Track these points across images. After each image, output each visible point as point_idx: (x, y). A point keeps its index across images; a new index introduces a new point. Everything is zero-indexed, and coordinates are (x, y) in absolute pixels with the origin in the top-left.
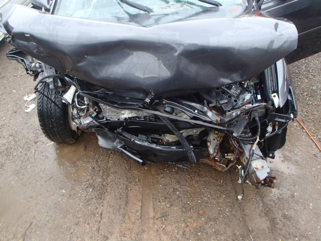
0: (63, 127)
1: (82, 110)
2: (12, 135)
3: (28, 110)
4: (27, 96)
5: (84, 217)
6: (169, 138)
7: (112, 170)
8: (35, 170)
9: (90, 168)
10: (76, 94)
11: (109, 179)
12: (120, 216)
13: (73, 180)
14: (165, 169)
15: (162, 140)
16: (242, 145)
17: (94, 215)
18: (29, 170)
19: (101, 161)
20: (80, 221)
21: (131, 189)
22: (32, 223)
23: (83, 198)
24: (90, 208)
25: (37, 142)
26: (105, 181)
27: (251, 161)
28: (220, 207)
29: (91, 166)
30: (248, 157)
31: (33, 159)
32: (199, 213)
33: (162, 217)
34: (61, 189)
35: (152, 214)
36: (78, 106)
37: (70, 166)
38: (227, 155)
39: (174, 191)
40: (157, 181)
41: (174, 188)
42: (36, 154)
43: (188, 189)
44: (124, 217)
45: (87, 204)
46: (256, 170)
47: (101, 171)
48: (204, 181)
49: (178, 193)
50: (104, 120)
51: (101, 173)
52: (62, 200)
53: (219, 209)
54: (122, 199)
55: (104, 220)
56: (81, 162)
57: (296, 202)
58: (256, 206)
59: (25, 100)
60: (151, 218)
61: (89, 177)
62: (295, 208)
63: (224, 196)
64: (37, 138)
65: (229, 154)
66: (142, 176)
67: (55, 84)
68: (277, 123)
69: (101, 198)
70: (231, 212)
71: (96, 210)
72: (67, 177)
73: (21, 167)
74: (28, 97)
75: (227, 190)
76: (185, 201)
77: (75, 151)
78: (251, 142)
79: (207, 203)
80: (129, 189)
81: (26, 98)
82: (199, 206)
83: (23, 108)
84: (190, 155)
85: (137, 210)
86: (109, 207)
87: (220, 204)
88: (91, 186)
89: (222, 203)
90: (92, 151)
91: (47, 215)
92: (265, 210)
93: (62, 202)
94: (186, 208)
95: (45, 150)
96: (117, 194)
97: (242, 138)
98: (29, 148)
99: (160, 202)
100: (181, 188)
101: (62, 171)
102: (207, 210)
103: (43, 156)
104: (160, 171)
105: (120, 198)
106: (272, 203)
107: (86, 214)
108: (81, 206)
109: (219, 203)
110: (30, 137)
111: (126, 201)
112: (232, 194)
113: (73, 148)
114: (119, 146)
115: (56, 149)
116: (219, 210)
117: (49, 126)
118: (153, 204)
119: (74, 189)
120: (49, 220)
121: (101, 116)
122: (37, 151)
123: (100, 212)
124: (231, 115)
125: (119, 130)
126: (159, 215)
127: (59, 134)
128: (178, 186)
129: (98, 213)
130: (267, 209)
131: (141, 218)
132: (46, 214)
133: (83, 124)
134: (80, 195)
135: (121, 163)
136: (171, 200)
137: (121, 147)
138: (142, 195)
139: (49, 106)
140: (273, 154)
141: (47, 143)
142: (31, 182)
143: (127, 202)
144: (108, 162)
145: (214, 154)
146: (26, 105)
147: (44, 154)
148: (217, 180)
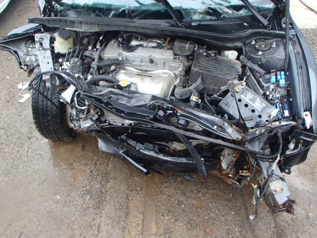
0: (60, 126)
1: (82, 111)
2: (3, 129)
3: (22, 101)
4: (21, 84)
5: (80, 229)
6: (177, 146)
7: (112, 175)
8: (28, 170)
9: (88, 171)
10: (76, 93)
11: (109, 185)
12: (119, 229)
13: (69, 185)
14: (169, 177)
15: (168, 147)
16: (261, 162)
17: (91, 227)
18: (21, 170)
19: (100, 164)
20: (76, 234)
21: (132, 199)
22: (22, 233)
23: (80, 206)
24: (86, 218)
25: (31, 138)
26: (104, 188)
27: (270, 181)
28: (229, 226)
29: (90, 169)
30: (266, 177)
31: (26, 157)
32: (206, 231)
33: (165, 234)
34: (55, 194)
35: (154, 230)
36: (77, 106)
37: (66, 167)
38: (242, 172)
39: (179, 204)
40: (161, 191)
41: (179, 200)
42: (29, 152)
43: (195, 202)
44: (124, 231)
45: (83, 213)
46: (274, 193)
47: (100, 175)
48: (212, 194)
49: (183, 206)
50: (107, 124)
51: (99, 178)
52: (56, 207)
53: (228, 227)
54: (122, 209)
55: (102, 234)
56: (78, 164)
57: (311, 225)
58: (267, 227)
59: (19, 88)
60: (153, 234)
61: (87, 182)
62: (310, 231)
63: (233, 213)
64: (31, 133)
65: (244, 171)
66: (145, 184)
67: (53, 82)
68: (302, 141)
69: (99, 208)
70: (240, 232)
71: (93, 221)
72: (62, 181)
73: (12, 167)
74: (23, 85)
75: (236, 206)
76: (191, 216)
77: (72, 151)
78: (271, 160)
79: (214, 220)
80: (130, 198)
81: (20, 86)
82: (205, 223)
83: (16, 97)
84: (200, 168)
85: (138, 224)
86: (108, 218)
87: (229, 222)
88: (88, 192)
89: (231, 221)
90: (90, 152)
91: (39, 225)
92: (278, 231)
93: (56, 210)
94: (191, 224)
95: (40, 147)
96: (116, 204)
97: (261, 156)
98: (22, 144)
99: (163, 215)
100: (186, 201)
101: (57, 173)
102: (215, 228)
103: (37, 155)
104: (164, 180)
105: (120, 209)
106: (285, 224)
107: (82, 225)
108: (77, 216)
109: (227, 221)
110: (23, 131)
111: (126, 212)
112: (242, 211)
113: (70, 147)
114: (122, 152)
115: (52, 147)
116: (228, 229)
117: (44, 125)
118: (156, 217)
119: (70, 195)
120: (42, 230)
121: (103, 119)
122: (31, 148)
123: (97, 225)
124: (254, 132)
125: (123, 137)
126: (161, 232)
127: (55, 134)
128: (183, 199)
129: (95, 225)
130: (280, 231)
131: (142, 233)
132: (37, 224)
133: (82, 127)
134: (75, 202)
135: (122, 167)
136: (176, 214)
137: (123, 153)
138: (144, 207)
139: (45, 103)
140: (289, 169)
141: (42, 140)
142: (22, 185)
143: (127, 214)
144: (108, 165)
145: (227, 169)
146: (20, 94)
147: (38, 152)
148: (225, 193)
